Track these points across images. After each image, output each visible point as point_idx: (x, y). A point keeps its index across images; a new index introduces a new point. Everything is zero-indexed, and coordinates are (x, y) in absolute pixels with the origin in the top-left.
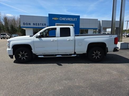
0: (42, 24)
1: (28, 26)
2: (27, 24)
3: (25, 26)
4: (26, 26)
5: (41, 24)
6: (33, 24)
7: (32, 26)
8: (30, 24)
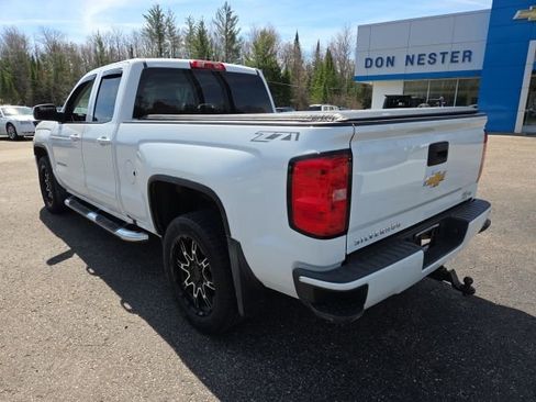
0: (448, 58)
1: (385, 71)
2: (379, 62)
3: (369, 74)
4: (374, 71)
5: (444, 54)
6: (408, 57)
7: (400, 68)
8: (391, 61)
